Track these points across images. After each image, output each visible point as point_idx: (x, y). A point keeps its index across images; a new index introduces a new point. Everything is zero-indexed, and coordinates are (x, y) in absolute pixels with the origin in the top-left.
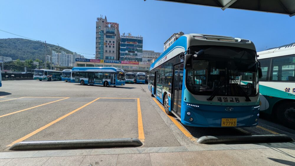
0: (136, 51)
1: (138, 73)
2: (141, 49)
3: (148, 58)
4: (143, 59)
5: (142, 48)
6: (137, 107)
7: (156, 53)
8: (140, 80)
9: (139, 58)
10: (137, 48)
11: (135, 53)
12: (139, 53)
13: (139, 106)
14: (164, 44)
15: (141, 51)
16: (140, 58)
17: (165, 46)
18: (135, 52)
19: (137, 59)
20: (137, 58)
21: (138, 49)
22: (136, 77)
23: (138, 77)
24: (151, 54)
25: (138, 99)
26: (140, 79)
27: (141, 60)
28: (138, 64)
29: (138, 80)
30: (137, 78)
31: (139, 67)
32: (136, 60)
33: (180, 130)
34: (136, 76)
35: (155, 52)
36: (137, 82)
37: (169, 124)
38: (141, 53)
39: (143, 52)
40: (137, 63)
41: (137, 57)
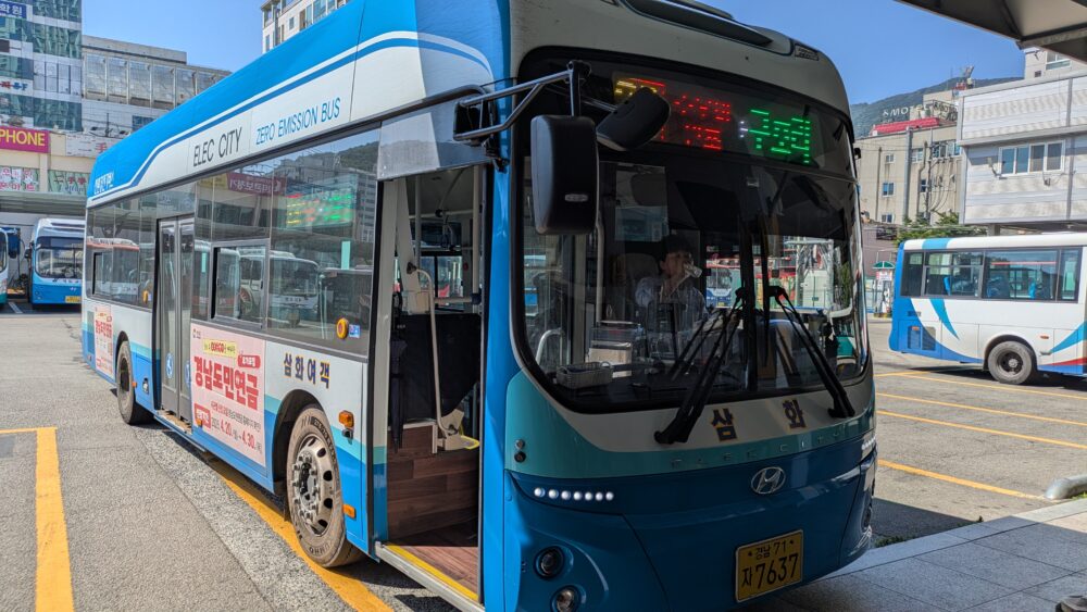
0: (17, 36)
1: (46, 224)
2: (66, 24)
3: (135, 101)
4: (92, 112)
5: (78, 20)
6: (32, 492)
7: (196, 69)
8: (60, 282)
9: (51, 96)
10: (30, 17)
11: (13, 53)
12: (45, 62)
13: (48, 485)
14: (267, 9)
15: (70, 44)
16: (66, 98)
17: (269, 31)
18: (13, 43)
19: (32, 106)
20: (36, 101)
21: (40, 20)
22: (29, 254)
23: (43, 256)
24: (162, 78)
25: (46, 438)
26: (62, 276)
27: (70, 116)
28: (44, 149)
29: (49, 281)
30: (38, 264)
31: (57, 177)
32: (25, 113)
33: (337, 597)
34: (24, 248)
35: (189, 62)
36: (38, 300)
37: (270, 574)
38: (66, 61)
39: (87, 53)
40: (38, 141)
41: (29, 92)
